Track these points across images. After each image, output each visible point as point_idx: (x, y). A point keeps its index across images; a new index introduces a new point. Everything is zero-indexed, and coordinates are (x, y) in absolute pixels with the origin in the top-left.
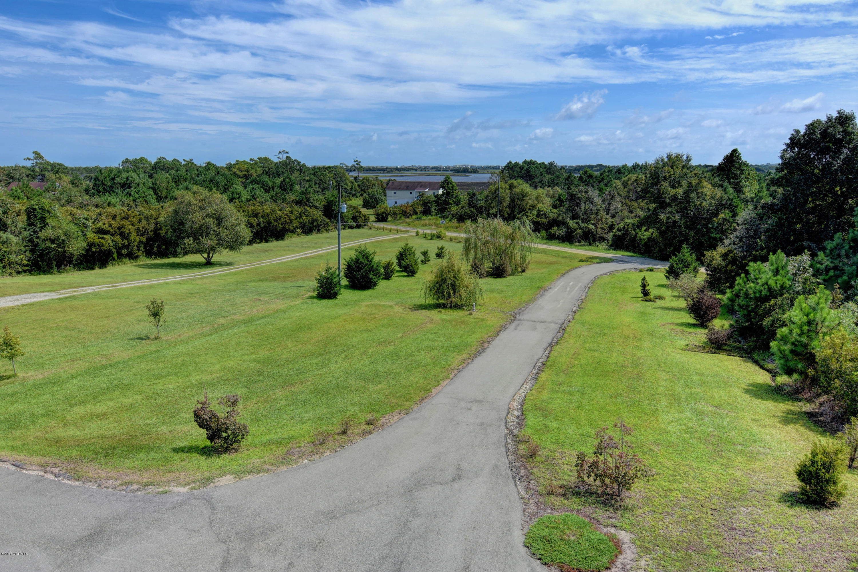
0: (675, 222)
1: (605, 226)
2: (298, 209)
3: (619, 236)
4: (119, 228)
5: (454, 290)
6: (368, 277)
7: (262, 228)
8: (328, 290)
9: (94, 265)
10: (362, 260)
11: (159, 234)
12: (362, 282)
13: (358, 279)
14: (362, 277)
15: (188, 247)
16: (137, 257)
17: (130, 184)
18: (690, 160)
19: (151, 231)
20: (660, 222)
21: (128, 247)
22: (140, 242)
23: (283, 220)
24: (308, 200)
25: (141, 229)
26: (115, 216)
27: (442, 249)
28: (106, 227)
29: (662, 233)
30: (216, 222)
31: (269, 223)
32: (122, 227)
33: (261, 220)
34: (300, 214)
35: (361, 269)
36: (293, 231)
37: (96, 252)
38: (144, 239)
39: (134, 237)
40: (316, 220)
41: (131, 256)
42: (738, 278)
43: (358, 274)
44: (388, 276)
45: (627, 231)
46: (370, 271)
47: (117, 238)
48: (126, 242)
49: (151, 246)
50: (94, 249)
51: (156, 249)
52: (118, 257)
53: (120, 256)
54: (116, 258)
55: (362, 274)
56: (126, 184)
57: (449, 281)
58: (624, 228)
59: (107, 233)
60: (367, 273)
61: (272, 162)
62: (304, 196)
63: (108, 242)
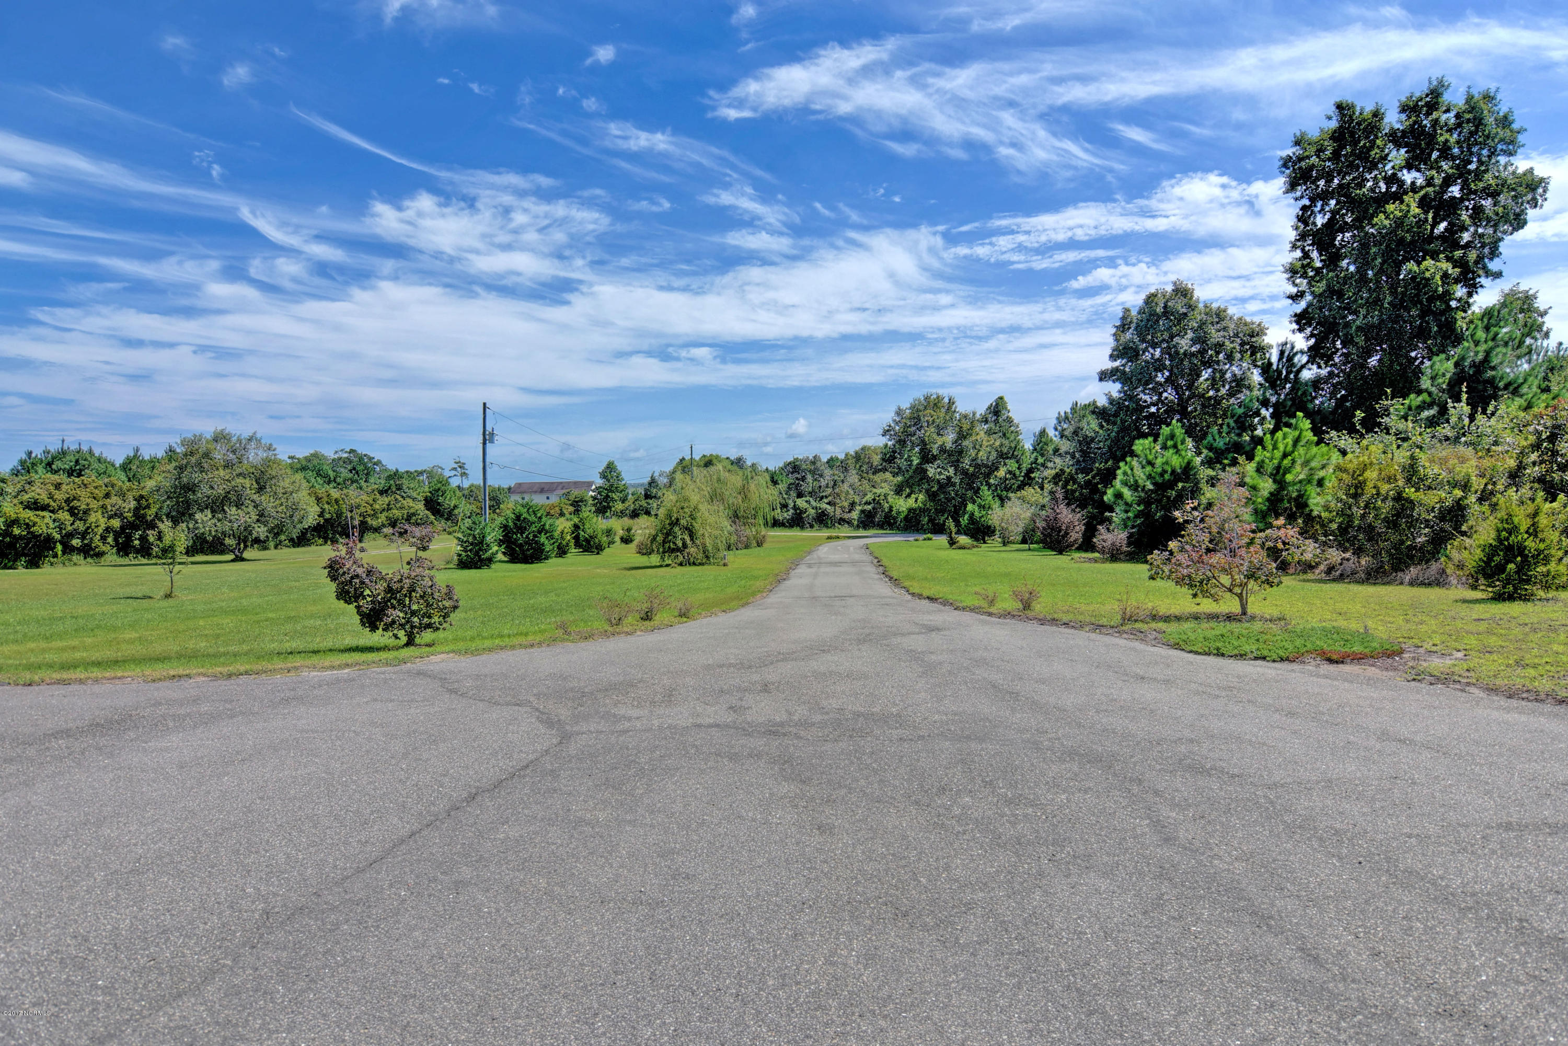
0: (949, 478)
1: (846, 504)
2: (383, 501)
3: (870, 511)
4: (68, 501)
5: (692, 535)
6: (536, 542)
7: (326, 520)
8: (477, 554)
9: (15, 561)
10: (525, 515)
11: (144, 516)
12: (528, 550)
13: (521, 546)
14: (526, 543)
15: (201, 526)
16: (100, 555)
17: (81, 470)
18: (953, 403)
19: (129, 511)
20: (929, 480)
21: (83, 535)
22: (107, 529)
23: (362, 510)
24: (399, 488)
25: (109, 508)
26: (60, 484)
27: (629, 530)
28: (44, 498)
29: (932, 496)
30: (256, 486)
31: (339, 514)
32: (75, 498)
33: (326, 506)
34: (388, 505)
35: (525, 528)
36: (377, 530)
37: (21, 537)
38: (116, 523)
39: (98, 519)
40: (414, 514)
41: (87, 551)
42: (1122, 464)
43: (520, 538)
44: (562, 552)
45: (879, 503)
46: (540, 532)
47: (65, 516)
48: (80, 526)
49: (129, 538)
50: (16, 531)
51: (137, 542)
52: (64, 553)
53: (68, 550)
54: (60, 553)
55: (527, 537)
56: (73, 471)
57: (683, 522)
58: (874, 500)
59: (45, 508)
60: (535, 536)
61: (326, 458)
62: (392, 482)
63: (44, 524)
